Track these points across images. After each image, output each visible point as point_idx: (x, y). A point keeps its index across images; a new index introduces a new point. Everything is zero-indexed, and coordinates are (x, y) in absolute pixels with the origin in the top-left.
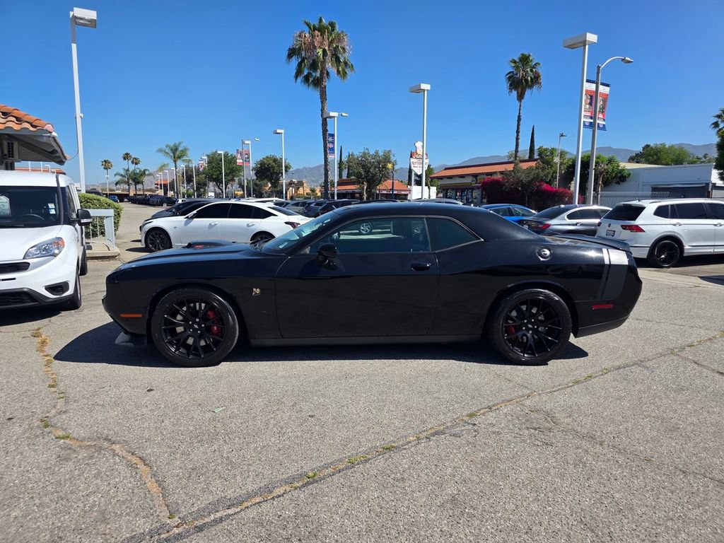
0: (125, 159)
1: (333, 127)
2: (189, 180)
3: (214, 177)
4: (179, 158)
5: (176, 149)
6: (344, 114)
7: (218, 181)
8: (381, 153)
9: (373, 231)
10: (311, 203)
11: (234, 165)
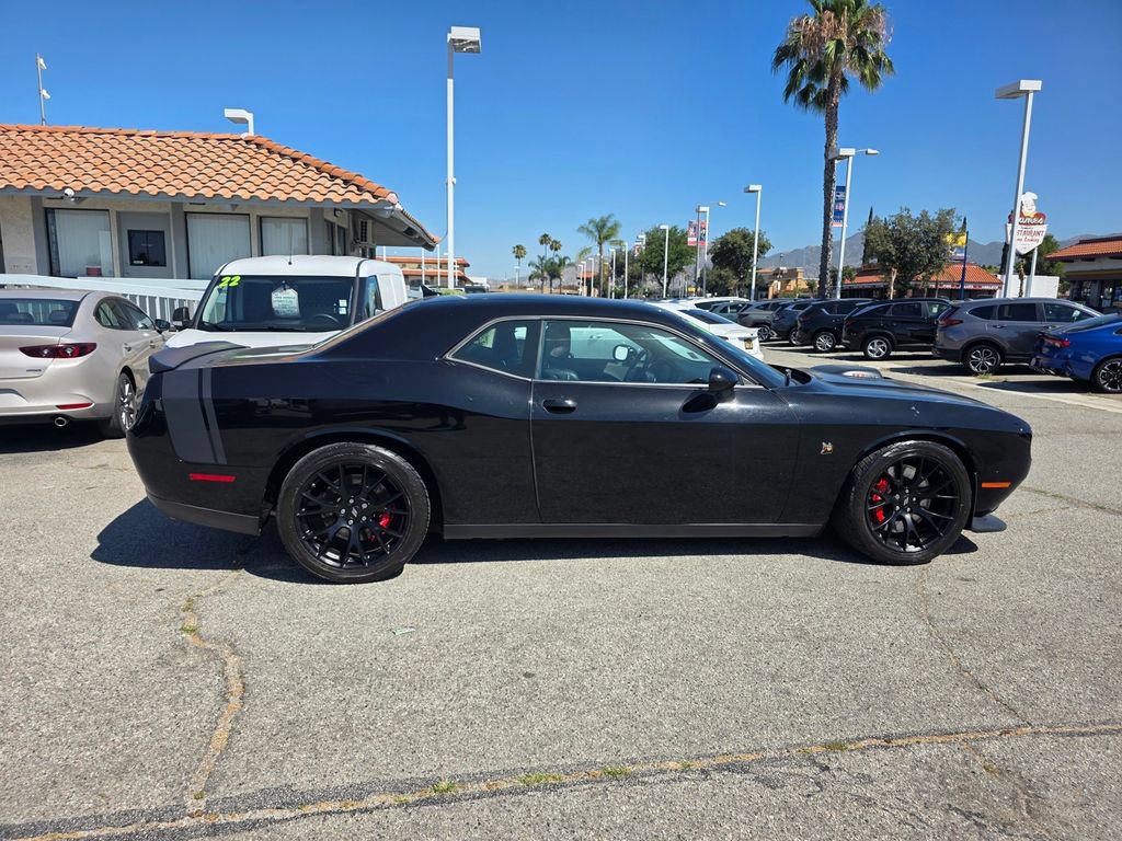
0: (542, 243)
1: (846, 175)
2: (620, 271)
3: (653, 265)
4: (606, 238)
5: (603, 226)
6: (870, 151)
7: (658, 271)
8: (933, 216)
9: (893, 353)
10: (785, 306)
11: (684, 247)
